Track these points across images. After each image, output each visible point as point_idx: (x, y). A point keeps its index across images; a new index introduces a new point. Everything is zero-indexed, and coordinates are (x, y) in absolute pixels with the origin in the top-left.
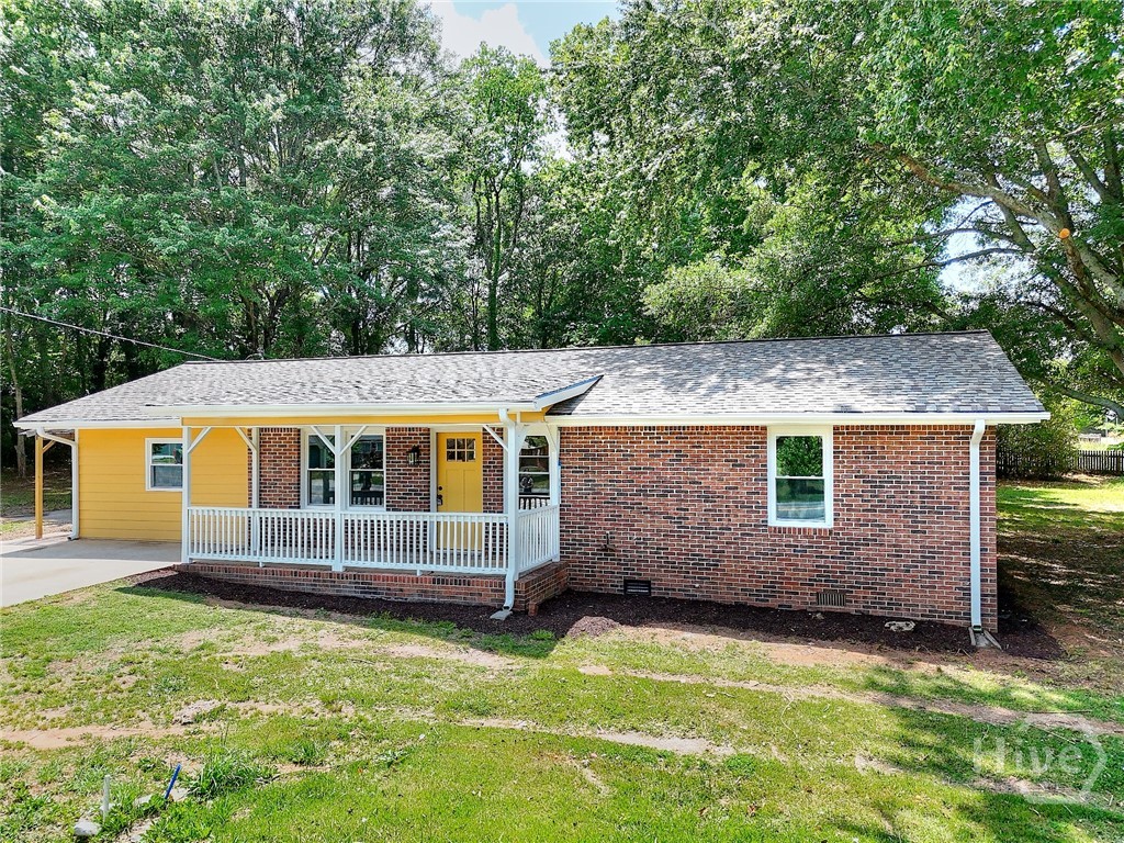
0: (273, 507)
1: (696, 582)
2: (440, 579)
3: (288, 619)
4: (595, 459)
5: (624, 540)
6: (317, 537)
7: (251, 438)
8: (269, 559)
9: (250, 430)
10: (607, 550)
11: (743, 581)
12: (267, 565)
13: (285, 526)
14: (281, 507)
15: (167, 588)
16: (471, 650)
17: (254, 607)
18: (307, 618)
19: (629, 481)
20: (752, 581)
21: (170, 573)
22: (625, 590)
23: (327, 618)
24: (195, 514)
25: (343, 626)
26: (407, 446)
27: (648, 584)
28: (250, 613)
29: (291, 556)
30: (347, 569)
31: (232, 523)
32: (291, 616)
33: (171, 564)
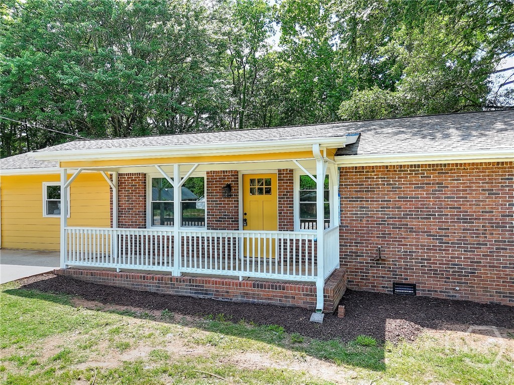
0: (127, 228)
1: (457, 286)
2: (259, 284)
3: (138, 321)
4: (368, 191)
5: (392, 252)
6: (161, 249)
7: (112, 181)
8: (124, 266)
9: (111, 175)
10: (379, 260)
11: (498, 285)
12: (122, 270)
13: (136, 241)
14: (133, 227)
15: (45, 290)
16: (308, 358)
17: (111, 308)
18: (155, 320)
19: (398, 208)
20: (506, 286)
21: (51, 276)
22: (394, 291)
23: (172, 320)
24: (70, 232)
25: (186, 329)
26: (222, 184)
27: (413, 286)
28: (107, 315)
29: (140, 264)
30: (183, 274)
31: (96, 238)
32: (141, 317)
33: (51, 269)
